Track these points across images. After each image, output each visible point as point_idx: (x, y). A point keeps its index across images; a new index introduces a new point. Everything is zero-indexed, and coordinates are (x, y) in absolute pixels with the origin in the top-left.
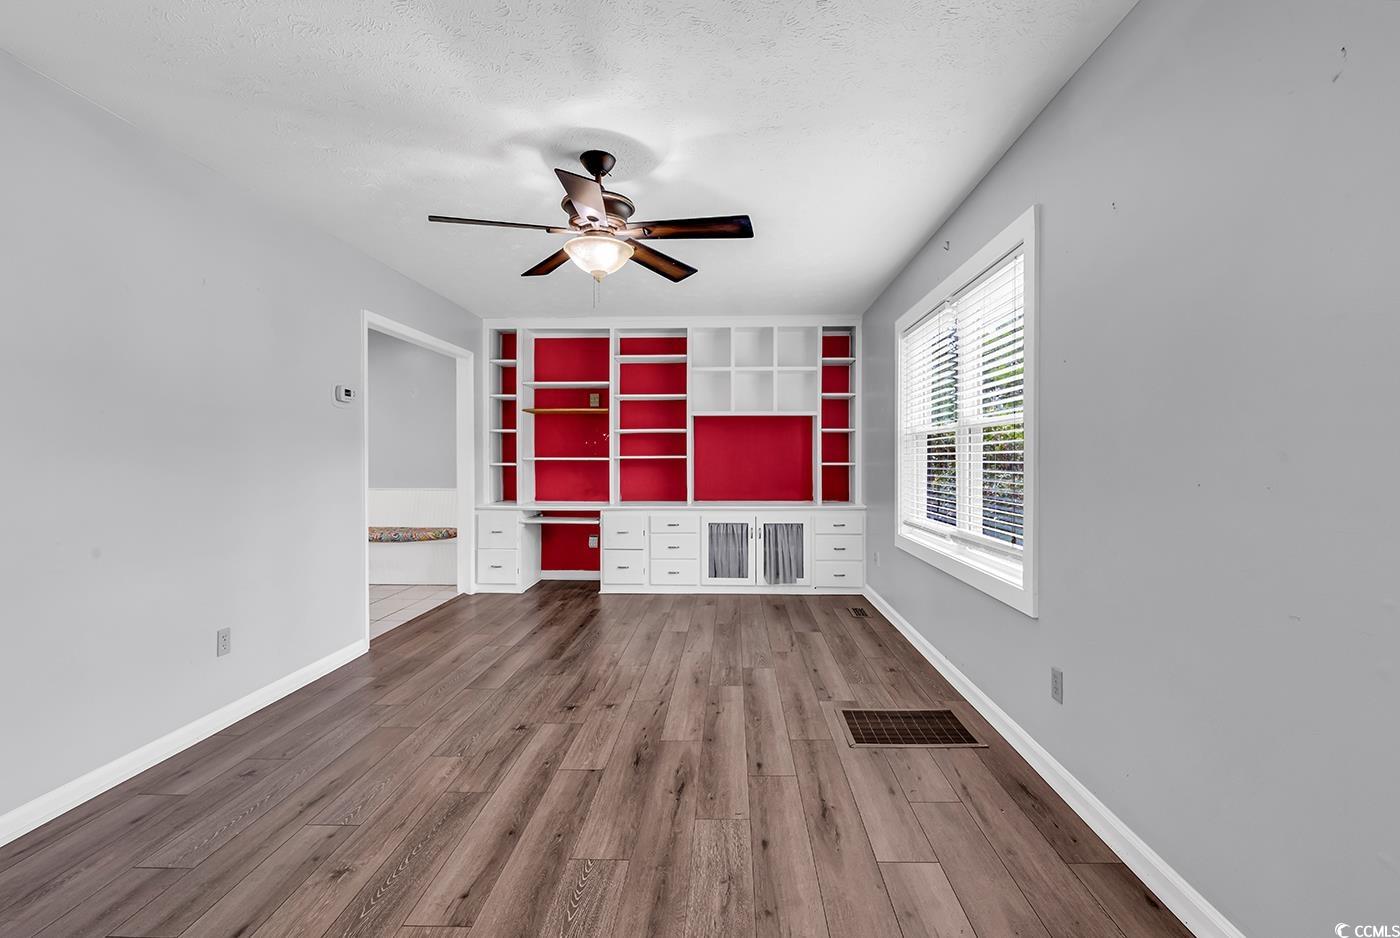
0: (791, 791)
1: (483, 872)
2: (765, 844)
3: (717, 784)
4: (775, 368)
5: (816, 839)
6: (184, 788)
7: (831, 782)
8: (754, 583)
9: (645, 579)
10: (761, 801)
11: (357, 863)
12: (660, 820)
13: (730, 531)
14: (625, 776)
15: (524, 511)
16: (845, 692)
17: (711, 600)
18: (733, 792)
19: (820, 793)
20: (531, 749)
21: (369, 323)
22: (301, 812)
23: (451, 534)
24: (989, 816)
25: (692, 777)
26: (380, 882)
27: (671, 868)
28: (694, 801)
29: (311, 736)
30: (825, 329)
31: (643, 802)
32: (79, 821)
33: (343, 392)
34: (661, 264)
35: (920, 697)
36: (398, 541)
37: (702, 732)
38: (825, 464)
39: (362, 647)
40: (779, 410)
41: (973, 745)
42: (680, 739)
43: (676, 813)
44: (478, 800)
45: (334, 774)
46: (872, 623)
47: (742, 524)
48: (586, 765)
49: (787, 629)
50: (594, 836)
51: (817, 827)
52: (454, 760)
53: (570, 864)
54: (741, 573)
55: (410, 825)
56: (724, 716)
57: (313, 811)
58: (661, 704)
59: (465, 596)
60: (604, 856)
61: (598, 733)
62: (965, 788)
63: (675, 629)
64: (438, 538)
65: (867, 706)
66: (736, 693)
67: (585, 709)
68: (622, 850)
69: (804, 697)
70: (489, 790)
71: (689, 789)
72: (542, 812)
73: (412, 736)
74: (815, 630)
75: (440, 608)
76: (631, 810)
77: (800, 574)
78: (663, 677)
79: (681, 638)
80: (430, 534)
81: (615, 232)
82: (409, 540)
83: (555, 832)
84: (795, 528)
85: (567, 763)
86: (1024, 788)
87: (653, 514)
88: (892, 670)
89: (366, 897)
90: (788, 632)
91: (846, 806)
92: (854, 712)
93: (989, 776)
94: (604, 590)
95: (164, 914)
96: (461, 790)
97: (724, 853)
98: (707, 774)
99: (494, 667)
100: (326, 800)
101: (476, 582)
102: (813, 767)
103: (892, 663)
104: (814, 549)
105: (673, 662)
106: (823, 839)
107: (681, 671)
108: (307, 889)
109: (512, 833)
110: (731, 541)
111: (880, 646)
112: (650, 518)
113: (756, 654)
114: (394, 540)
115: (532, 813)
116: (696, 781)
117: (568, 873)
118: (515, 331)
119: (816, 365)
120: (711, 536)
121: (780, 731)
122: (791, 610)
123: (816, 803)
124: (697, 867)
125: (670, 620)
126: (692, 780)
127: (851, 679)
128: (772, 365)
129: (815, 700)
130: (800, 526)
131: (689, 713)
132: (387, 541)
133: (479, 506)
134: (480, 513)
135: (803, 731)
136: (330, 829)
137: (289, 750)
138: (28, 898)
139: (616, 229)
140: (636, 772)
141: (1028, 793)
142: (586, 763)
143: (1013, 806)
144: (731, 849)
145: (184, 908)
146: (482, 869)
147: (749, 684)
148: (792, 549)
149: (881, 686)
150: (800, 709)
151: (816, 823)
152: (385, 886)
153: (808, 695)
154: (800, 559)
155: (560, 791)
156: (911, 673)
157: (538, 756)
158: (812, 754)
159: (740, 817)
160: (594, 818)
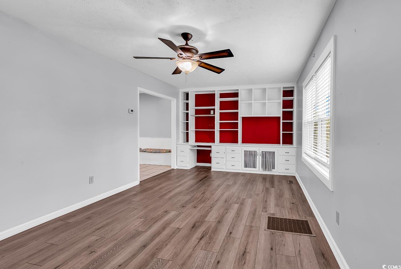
0: (236, 244)
1: (129, 258)
2: (218, 262)
3: (214, 238)
4: (267, 101)
5: (236, 263)
6: (71, 220)
7: (252, 242)
8: (259, 170)
9: (224, 167)
10: (225, 246)
11: (98, 250)
12: (190, 248)
13: (251, 153)
14: (187, 231)
15: (190, 145)
16: (273, 210)
17: (244, 175)
18: (217, 242)
19: (246, 246)
20: (165, 219)
21: (140, 91)
22: (94, 231)
23: (170, 152)
24: (304, 264)
25: (207, 234)
26: (100, 257)
27: (184, 266)
28: (203, 243)
29: (111, 208)
30: (284, 88)
31: (188, 241)
32: (42, 227)
33: (130, 111)
34: (212, 68)
35: (299, 214)
36: (157, 153)
37: (218, 219)
38: (283, 132)
39: (137, 183)
40: (268, 115)
41: (310, 235)
42: (210, 221)
43: (196, 246)
44: (141, 233)
45: (109, 221)
46: (294, 186)
47: (255, 151)
48: (177, 226)
49: (263, 186)
50: (167, 251)
51: (239, 259)
52: (142, 220)
53: (155, 260)
54: (254, 167)
55: (119, 240)
56: (228, 214)
57: (98, 231)
58: (211, 208)
59: (173, 169)
60: (166, 258)
61: (187, 216)
62: (300, 251)
63: (228, 183)
64: (167, 152)
65: (278, 216)
66: (236, 206)
67: (187, 208)
68: (172, 257)
69: (258, 210)
70: (146, 231)
71: (204, 238)
72: (157, 240)
73: (136, 211)
74: (273, 187)
75: (164, 173)
76: (183, 244)
77: (274, 168)
78: (216, 199)
79: (229, 186)
80: (165, 151)
81: (191, 58)
82: (159, 153)
83: (157, 248)
84: (272, 153)
85: (172, 225)
86: (323, 255)
87: (227, 147)
88: (293, 203)
89: (95, 261)
90: (263, 187)
91: (253, 253)
92: (272, 217)
93: (311, 248)
94: (212, 170)
95: (43, 258)
96: (139, 230)
97: (203, 263)
98: (212, 234)
99: (169, 192)
100: (102, 228)
101: (177, 165)
102: (248, 236)
103: (294, 201)
104: (279, 160)
105: (221, 194)
106: (239, 263)
107: (223, 197)
108: (81, 256)
109: (145, 246)
110: (251, 156)
111: (293, 194)
112: (226, 148)
113: (249, 194)
114: (155, 153)
115: (154, 240)
116: (208, 236)
117: (153, 263)
118: (188, 92)
119: (281, 100)
120: (245, 154)
121: (244, 222)
122: (267, 180)
123: (243, 249)
124: (192, 267)
125: (227, 181)
126: (207, 235)
127: (277, 205)
128: (266, 100)
129: (261, 212)
130: (274, 153)
131: (218, 212)
132: (154, 153)
133: (178, 143)
134: (177, 145)
135: (251, 222)
136: (98, 238)
137: (102, 212)
138: (17, 248)
139: (192, 57)
140: (191, 230)
141: (324, 257)
142: (178, 225)
143: (316, 261)
144: (206, 263)
145: (49, 257)
146: (129, 257)
147: (242, 204)
148: (271, 160)
149: (286, 209)
150: (254, 214)
151: (239, 257)
152: (101, 258)
153: (259, 209)
154: (274, 163)
155: (165, 234)
156: (299, 205)
157: (165, 221)
158: (250, 231)
159: (215, 251)
160: (170, 245)
